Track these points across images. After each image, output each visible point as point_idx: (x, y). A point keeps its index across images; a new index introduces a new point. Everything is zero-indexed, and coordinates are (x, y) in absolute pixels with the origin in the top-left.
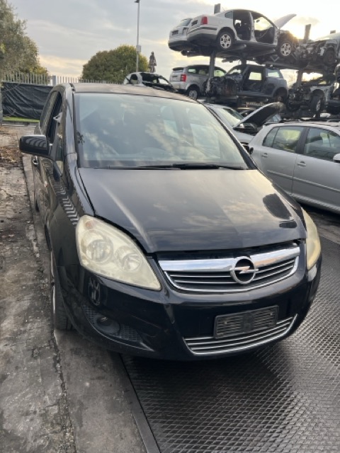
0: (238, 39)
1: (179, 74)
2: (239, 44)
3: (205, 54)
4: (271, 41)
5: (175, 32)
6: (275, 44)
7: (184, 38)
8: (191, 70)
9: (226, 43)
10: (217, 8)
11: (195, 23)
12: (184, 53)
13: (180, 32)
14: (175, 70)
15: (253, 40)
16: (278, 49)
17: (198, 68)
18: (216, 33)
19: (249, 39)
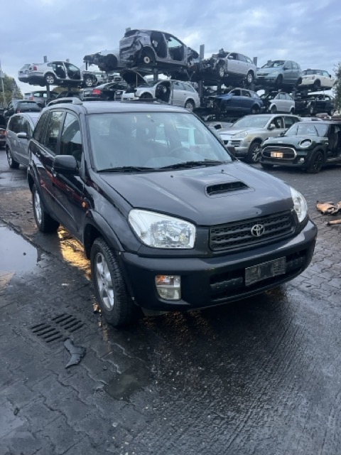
0: (58, 78)
1: (28, 97)
2: (59, 81)
3: (42, 85)
4: (79, 78)
5: (21, 72)
6: (82, 80)
7: (26, 76)
8: (35, 95)
9: (50, 80)
10: (45, 58)
11: (31, 69)
12: (30, 84)
13: (24, 72)
14: (26, 94)
15: (68, 78)
16: (84, 82)
17: (42, 93)
18: (43, 75)
19: (65, 77)
